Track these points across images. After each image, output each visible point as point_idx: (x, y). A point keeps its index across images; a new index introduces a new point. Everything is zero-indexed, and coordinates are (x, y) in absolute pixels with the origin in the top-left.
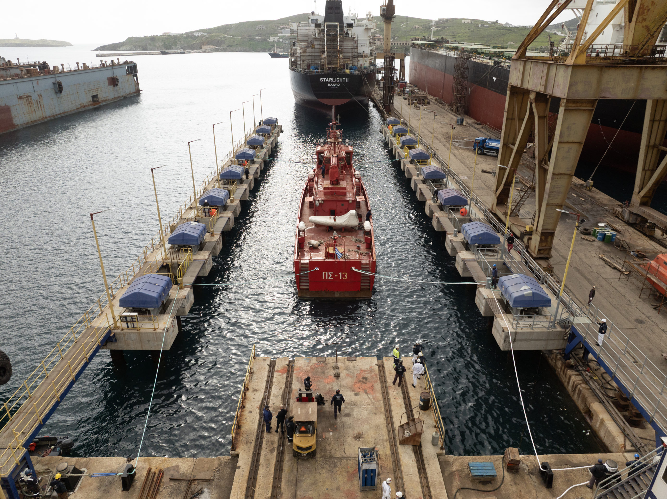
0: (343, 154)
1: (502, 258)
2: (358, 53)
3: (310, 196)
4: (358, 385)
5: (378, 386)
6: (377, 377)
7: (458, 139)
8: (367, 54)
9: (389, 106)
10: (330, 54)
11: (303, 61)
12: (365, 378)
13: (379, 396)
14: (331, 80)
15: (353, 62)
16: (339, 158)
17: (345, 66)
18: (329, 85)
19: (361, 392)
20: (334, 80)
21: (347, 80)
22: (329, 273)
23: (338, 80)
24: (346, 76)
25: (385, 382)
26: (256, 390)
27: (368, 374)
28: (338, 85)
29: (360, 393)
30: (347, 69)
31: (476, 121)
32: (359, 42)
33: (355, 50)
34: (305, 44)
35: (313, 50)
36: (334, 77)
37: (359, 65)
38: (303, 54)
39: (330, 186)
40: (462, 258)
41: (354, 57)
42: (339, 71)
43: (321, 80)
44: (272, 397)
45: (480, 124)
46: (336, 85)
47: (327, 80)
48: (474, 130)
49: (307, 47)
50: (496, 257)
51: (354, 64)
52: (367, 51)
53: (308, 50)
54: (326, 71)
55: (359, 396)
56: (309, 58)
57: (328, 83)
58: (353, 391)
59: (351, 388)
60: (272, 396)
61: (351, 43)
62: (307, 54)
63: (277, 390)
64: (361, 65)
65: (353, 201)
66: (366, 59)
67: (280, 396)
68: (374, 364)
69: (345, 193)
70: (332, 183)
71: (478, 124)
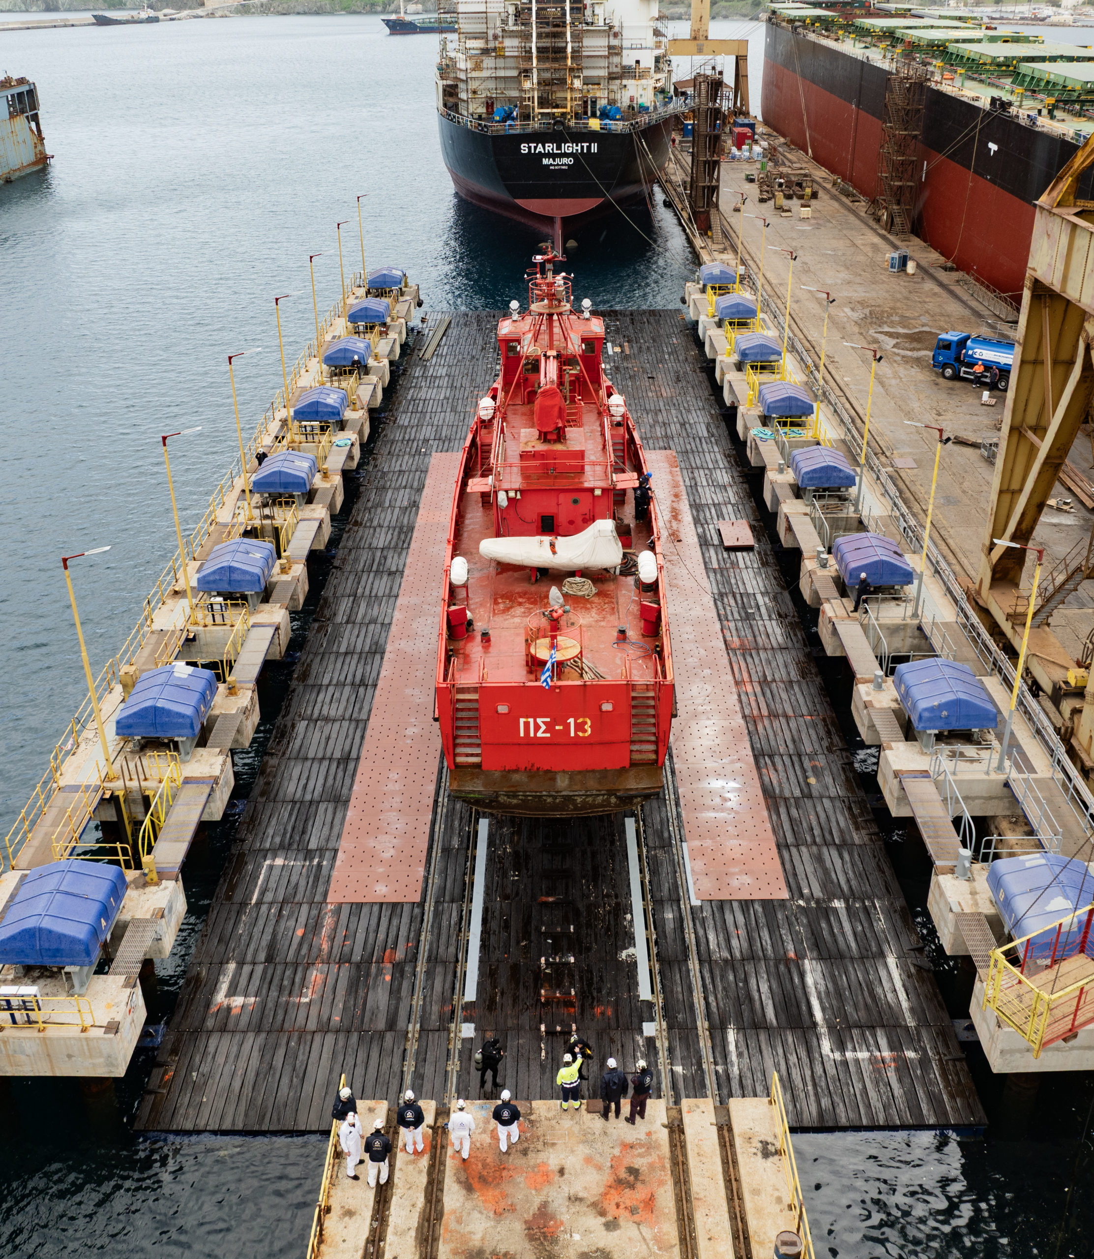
0: (575, 346)
1: (1000, 768)
2: (624, 67)
3: (484, 475)
4: (614, 1197)
5: (666, 1197)
6: (663, 1168)
7: (892, 324)
8: (647, 70)
9: (708, 213)
10: (547, 75)
11: (475, 92)
12: (633, 1171)
13: (670, 1230)
14: (550, 147)
15: (610, 91)
16: (564, 360)
17: (588, 107)
18: (545, 161)
19: (623, 1215)
20: (559, 148)
21: (594, 148)
22: (539, 721)
23: (568, 148)
24: (592, 136)
25: (685, 1182)
26: (349, 1213)
27: (641, 1156)
28: (569, 161)
29: (622, 1222)
30: (594, 115)
31: (942, 259)
32: (626, 33)
33: (616, 60)
34: (479, 44)
35: (501, 63)
36: (558, 138)
37: (626, 102)
38: (474, 74)
39: (541, 447)
40: (895, 767)
41: (612, 77)
42: (572, 123)
43: (524, 148)
44: (390, 1237)
45: (951, 269)
46: (565, 160)
47: (540, 148)
48: (937, 289)
49: (485, 52)
50: (983, 766)
51: (612, 96)
52: (648, 61)
53: (489, 62)
54: (535, 125)
55: (617, 1233)
56: (491, 85)
57: (542, 155)
58: (602, 1214)
59: (594, 1205)
60: (390, 1230)
61: (603, 42)
62: (485, 74)
63: (403, 1213)
64: (632, 99)
65: (604, 490)
66: (643, 82)
67: (413, 1233)
68: (658, 1124)
69: (583, 467)
70: (544, 437)
71: (946, 269)
